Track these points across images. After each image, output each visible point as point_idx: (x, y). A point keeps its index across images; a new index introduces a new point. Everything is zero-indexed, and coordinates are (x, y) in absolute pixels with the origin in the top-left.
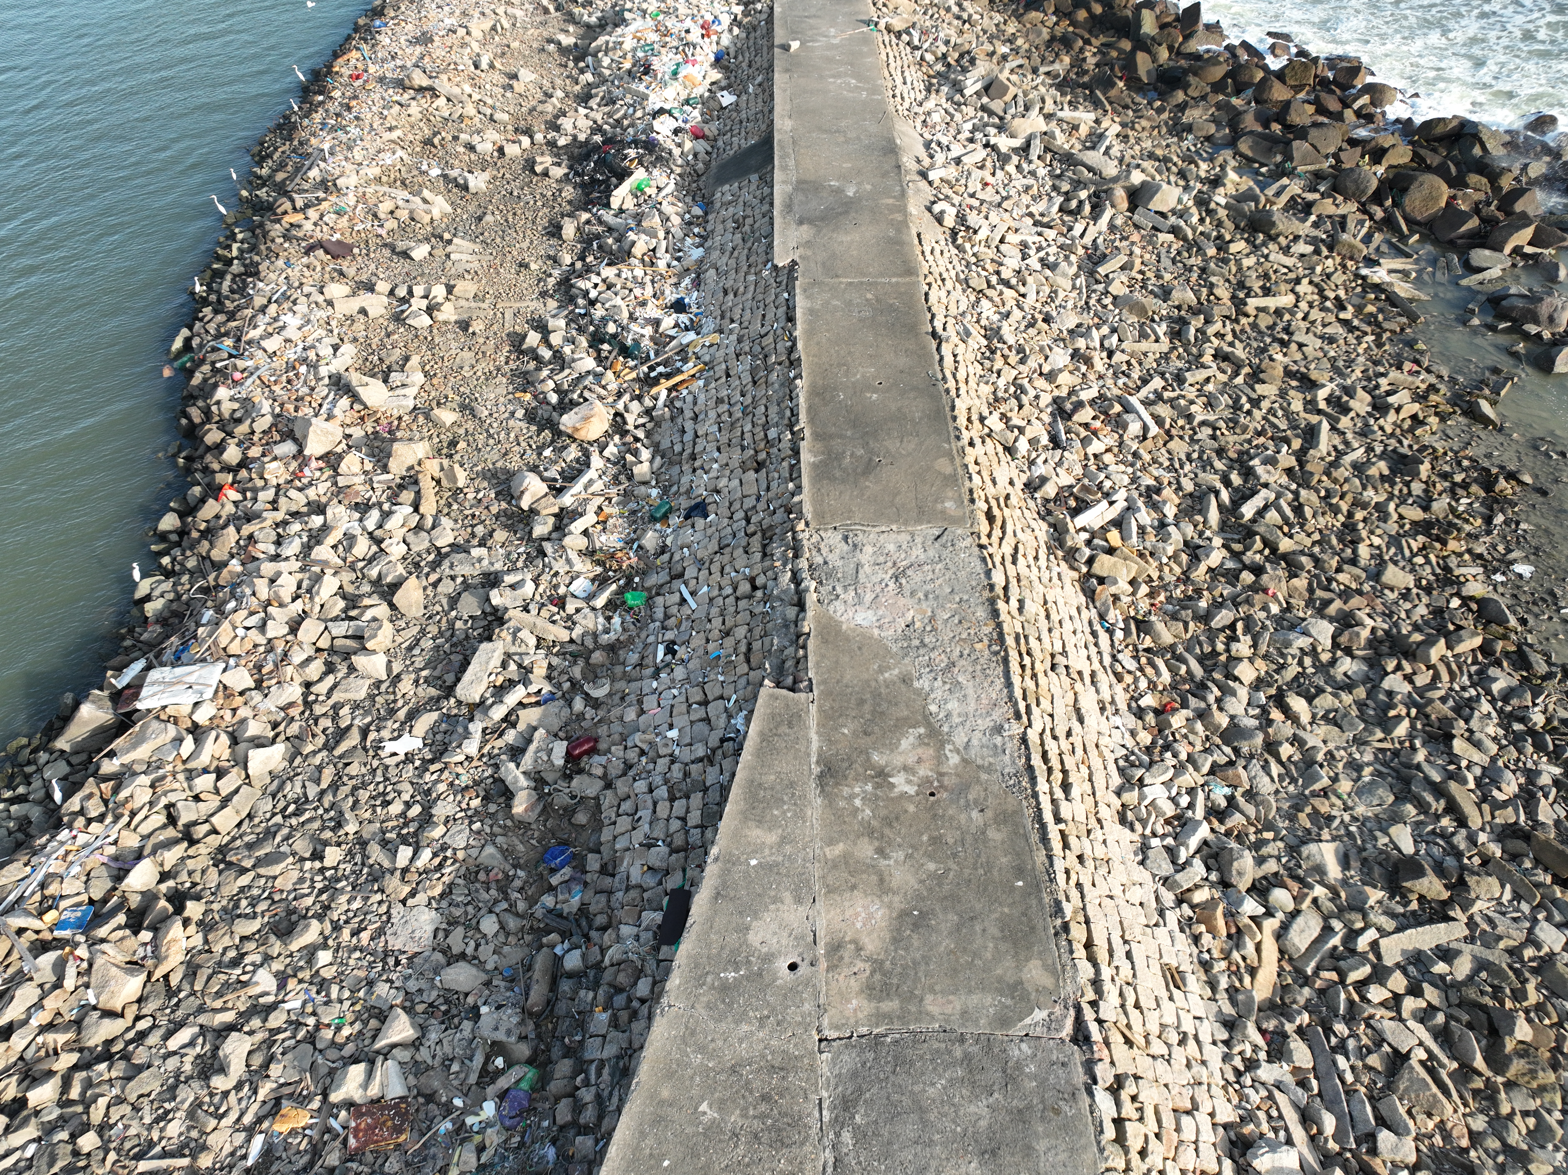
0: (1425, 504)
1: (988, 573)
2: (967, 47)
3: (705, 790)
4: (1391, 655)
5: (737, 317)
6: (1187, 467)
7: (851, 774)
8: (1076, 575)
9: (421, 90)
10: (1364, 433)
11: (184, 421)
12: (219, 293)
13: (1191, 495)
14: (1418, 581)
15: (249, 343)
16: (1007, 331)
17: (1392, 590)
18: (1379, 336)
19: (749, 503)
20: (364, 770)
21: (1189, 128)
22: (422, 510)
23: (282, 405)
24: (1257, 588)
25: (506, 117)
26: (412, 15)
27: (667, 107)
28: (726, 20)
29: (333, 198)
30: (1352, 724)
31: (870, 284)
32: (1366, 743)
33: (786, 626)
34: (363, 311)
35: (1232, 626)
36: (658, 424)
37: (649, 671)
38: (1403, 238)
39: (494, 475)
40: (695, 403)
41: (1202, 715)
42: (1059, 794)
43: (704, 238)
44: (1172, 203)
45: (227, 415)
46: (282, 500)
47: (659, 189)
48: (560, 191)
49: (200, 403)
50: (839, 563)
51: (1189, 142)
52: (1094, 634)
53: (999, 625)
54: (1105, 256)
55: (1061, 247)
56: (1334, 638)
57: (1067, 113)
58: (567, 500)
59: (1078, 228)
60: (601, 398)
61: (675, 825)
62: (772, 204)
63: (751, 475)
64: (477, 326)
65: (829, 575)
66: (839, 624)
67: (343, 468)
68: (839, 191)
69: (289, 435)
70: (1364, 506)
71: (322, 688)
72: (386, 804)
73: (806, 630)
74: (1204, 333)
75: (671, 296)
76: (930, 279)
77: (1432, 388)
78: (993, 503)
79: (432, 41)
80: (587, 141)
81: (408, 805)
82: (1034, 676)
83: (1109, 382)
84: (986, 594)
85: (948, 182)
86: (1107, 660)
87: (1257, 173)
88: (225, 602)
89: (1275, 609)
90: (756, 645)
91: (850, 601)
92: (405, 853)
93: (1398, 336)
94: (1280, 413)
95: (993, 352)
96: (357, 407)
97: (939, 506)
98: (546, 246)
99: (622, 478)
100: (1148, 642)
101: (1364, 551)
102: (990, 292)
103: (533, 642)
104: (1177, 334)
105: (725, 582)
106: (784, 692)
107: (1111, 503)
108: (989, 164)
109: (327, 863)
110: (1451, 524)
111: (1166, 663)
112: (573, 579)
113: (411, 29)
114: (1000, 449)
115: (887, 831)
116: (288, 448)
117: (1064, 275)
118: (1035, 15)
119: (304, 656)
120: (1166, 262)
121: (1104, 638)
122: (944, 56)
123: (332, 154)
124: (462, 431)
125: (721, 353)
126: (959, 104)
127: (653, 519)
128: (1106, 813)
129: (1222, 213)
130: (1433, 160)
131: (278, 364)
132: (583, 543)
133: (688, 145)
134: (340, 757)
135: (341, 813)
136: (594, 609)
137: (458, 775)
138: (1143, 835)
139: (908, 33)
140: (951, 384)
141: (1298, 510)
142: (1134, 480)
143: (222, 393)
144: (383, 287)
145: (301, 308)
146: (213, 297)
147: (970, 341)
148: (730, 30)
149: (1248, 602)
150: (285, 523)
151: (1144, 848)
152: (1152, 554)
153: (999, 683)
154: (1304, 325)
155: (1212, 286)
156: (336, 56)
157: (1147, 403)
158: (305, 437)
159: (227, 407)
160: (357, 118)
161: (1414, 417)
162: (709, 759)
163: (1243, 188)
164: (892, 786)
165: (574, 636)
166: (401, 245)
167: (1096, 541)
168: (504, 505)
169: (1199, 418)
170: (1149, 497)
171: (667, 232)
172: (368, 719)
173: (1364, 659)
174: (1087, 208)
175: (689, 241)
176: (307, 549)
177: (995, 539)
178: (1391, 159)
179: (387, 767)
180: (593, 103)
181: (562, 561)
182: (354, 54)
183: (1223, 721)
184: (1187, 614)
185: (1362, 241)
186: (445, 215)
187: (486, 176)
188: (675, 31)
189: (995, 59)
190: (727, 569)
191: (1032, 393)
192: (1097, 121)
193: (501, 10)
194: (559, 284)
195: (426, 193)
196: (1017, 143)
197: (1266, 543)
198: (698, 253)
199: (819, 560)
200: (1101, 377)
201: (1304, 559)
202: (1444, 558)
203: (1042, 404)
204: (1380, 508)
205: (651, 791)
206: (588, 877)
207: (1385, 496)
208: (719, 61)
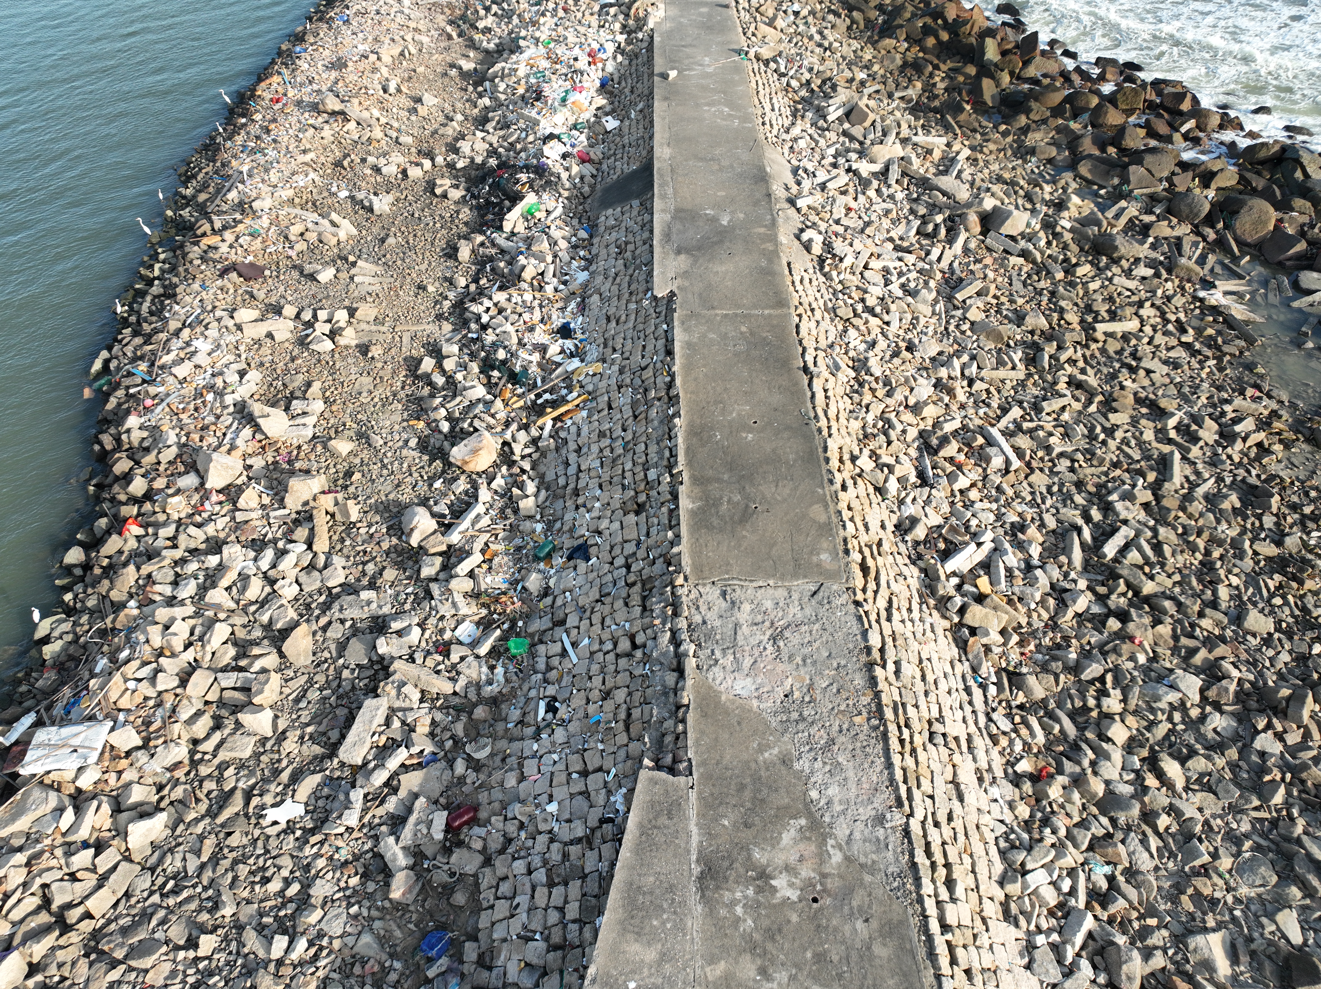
0: (1278, 540)
1: (865, 634)
2: (828, 74)
3: (584, 877)
4: (1261, 711)
5: (619, 346)
6: (1049, 502)
7: (732, 875)
8: (947, 624)
9: (334, 113)
10: (1214, 462)
11: (97, 447)
12: (138, 313)
13: (1054, 531)
14: (1278, 622)
15: (162, 367)
16: (874, 364)
17: (1254, 635)
18: (1219, 359)
19: (630, 548)
20: (245, 841)
21: (1032, 151)
22: (315, 548)
23: (188, 435)
24: (1123, 636)
25: (409, 140)
26: (329, 41)
27: (556, 132)
28: (610, 48)
29: (248, 221)
30: (1227, 791)
31: (745, 316)
32: (1242, 811)
33: (665, 694)
34: (270, 335)
35: (1102, 679)
36: (543, 455)
37: (530, 731)
38: (1235, 260)
39: (387, 508)
40: (579, 435)
41: (1078, 781)
42: (944, 895)
43: (589, 261)
44: (1021, 227)
45: (136, 444)
46: (182, 538)
47: (548, 212)
48: (458, 212)
49: (112, 431)
50: (717, 623)
51: (1032, 164)
52: (968, 690)
53: (877, 695)
54: (961, 280)
55: (920, 272)
56: (1202, 691)
57: (920, 139)
58: (455, 538)
59: (935, 253)
60: (489, 428)
61: (554, 917)
62: (651, 232)
63: (632, 518)
64: (376, 351)
65: (708, 637)
66: (718, 694)
67: (241, 503)
68: (714, 220)
69: (192, 467)
70: (1220, 543)
71: (209, 746)
72: (266, 881)
73: (685, 701)
74: (1057, 360)
75: (557, 321)
76: (800, 310)
77: (1274, 414)
78: (867, 551)
79: (346, 66)
80: (484, 163)
81: (287, 883)
82: (913, 751)
83: (971, 411)
84: (864, 658)
85: (814, 209)
86: (982, 720)
87: (1096, 195)
88: (119, 649)
89: (1142, 659)
90: (636, 713)
91: (729, 667)
92: (280, 943)
93: (1238, 359)
94: (1133, 443)
95: (861, 385)
96: (259, 436)
97: (815, 559)
98: (442, 268)
99: (508, 511)
100: (1021, 698)
101: (1223, 593)
102: (856, 321)
103: (416, 696)
104: (1031, 360)
105: (606, 636)
106: (663, 775)
107: (979, 545)
108: (851, 190)
109: (201, 953)
110: (1304, 561)
111: (1039, 720)
112: (458, 623)
113: (327, 55)
114: (871, 490)
115: (769, 946)
116: (190, 480)
117: (925, 301)
118: (889, 42)
119: (193, 711)
120: (1018, 285)
121: (977, 693)
122: (808, 82)
123: (250, 176)
124: (357, 461)
125: (603, 384)
126: (823, 130)
127: (537, 559)
128: (992, 910)
129: (1068, 236)
130: (1259, 183)
131: (188, 390)
132: (468, 585)
133: (575, 169)
134: (223, 826)
135: (219, 894)
136: (477, 657)
137: (338, 848)
138: (1028, 932)
139: (776, 61)
140: (823, 423)
141: (1157, 547)
142: (999, 517)
143: (133, 421)
144: (289, 311)
145: (212, 333)
146: (133, 319)
147: (840, 374)
148: (615, 58)
149: (1115, 650)
150: (183, 561)
151: (1030, 947)
152: (1020, 599)
153: (880, 762)
154: (1148, 349)
155: (1062, 311)
156: (260, 80)
157: (1008, 434)
158: (207, 471)
159: (137, 436)
160: (275, 141)
161: (1259, 445)
162: (587, 841)
163: (1086, 212)
164: (774, 890)
165: (457, 689)
166: (308, 269)
167: (967, 587)
168: (395, 541)
169: (1057, 450)
170: (1014, 535)
171: (555, 256)
172: (253, 781)
173: (1232, 714)
174: (943, 231)
175: (575, 264)
176: (203, 590)
177: (870, 594)
178: (1219, 182)
179: (268, 837)
180: (490, 127)
181: (448, 604)
182: (276, 79)
183: (1098, 788)
184: (1057, 666)
185: (1197, 262)
186: (351, 237)
187: (390, 198)
188: (565, 58)
189: (854, 85)
190: (608, 621)
191: (899, 427)
192: (949, 145)
193: (409, 37)
194: (454, 306)
195: (334, 216)
196: (877, 168)
197: (1129, 585)
198: (583, 276)
199: (698, 619)
200: (962, 407)
201: (1167, 604)
202: (1302, 597)
203: (910, 437)
204: (1236, 544)
205: (530, 873)
206: (466, 968)
207: (1238, 530)
208: (604, 87)
